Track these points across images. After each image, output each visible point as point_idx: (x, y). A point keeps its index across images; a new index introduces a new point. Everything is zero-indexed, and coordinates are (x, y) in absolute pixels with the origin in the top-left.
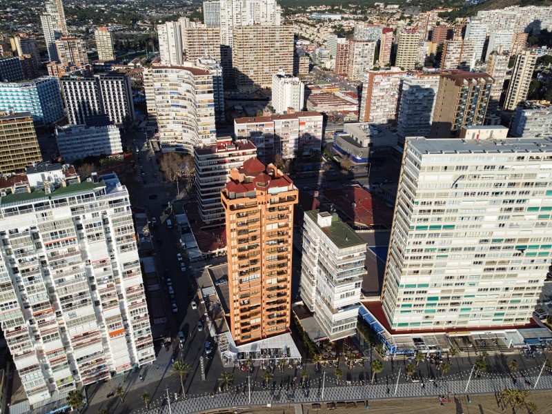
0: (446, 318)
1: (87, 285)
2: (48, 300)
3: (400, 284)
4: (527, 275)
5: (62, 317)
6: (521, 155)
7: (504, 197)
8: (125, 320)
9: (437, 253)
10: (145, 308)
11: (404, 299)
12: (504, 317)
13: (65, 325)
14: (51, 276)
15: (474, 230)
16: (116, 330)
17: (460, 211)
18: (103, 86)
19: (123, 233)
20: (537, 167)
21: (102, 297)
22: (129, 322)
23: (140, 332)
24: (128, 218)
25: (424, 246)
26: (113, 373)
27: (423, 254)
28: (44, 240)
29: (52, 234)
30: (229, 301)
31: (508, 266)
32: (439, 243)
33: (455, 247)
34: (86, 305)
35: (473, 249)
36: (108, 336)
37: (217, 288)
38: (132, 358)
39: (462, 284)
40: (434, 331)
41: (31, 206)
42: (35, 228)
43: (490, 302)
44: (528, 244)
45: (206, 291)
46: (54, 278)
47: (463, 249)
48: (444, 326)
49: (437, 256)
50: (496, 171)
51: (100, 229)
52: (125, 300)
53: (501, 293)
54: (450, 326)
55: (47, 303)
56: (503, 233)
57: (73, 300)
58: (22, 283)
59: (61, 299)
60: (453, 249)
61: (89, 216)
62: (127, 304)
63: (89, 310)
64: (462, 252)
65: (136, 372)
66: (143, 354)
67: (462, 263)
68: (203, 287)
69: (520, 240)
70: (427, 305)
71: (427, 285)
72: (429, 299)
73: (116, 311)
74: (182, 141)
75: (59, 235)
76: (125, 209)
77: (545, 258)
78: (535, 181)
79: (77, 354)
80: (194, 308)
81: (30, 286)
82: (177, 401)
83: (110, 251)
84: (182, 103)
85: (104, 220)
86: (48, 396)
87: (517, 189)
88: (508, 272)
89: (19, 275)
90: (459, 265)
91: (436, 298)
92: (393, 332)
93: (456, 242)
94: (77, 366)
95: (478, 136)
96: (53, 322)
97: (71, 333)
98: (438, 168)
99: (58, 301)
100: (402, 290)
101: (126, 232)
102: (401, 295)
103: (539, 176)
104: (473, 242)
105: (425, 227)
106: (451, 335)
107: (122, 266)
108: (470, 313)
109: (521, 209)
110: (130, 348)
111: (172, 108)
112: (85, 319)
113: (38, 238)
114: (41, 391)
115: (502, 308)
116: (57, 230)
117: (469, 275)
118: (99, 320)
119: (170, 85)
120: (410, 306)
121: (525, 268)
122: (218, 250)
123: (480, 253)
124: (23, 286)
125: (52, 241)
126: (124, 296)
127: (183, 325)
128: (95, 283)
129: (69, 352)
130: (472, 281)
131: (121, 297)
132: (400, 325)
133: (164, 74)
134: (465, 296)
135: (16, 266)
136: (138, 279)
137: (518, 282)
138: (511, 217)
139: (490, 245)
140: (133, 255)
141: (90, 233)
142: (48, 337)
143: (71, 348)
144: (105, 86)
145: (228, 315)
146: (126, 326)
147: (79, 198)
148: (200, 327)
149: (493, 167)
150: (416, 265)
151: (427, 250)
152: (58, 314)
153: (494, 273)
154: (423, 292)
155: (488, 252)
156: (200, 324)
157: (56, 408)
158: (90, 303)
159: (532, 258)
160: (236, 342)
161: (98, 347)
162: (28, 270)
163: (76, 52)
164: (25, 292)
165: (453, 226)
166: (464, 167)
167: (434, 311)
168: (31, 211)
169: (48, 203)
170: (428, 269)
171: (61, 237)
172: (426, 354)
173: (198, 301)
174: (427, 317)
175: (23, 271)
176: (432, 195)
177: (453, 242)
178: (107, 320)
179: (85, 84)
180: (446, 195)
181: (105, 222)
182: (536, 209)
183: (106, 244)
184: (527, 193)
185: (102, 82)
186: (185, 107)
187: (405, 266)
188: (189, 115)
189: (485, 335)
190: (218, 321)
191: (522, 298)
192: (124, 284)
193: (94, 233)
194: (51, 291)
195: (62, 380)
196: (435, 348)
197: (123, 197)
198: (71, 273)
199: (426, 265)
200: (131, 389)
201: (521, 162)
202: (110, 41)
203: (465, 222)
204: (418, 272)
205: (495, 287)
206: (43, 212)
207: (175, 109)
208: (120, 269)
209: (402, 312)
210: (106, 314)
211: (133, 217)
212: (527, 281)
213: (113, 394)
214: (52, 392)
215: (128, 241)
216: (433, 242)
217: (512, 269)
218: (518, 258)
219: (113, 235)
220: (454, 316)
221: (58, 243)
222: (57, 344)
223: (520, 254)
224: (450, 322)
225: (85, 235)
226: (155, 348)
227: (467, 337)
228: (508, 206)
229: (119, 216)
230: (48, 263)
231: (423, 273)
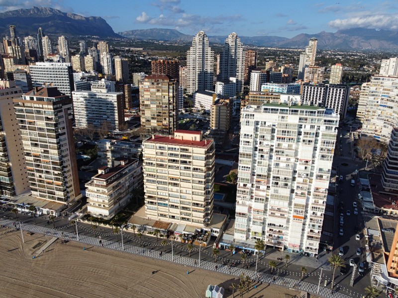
1: (291, 174)
2: (266, 174)
5: (270, 191)
8: (306, 212)
10: (323, 209)
13: (269, 197)
14: (273, 160)
16: (298, 215)
18: (329, 92)
19: (326, 146)
21: (298, 187)
22: (308, 215)
23: (313, 226)
24: (334, 136)
26: (285, 248)
28: (277, 134)
29: (283, 131)
34: (286, 188)
36: (292, 218)
38: (301, 244)
41: (278, 110)
42: (275, 126)
45: (371, 232)
51: (313, 137)
52: (311, 197)
55: (265, 176)
57: (279, 181)
59: (274, 177)
61: (308, 127)
62: (312, 200)
63: (286, 192)
65: (302, 255)
66: (310, 244)
68: (369, 228)
73: (302, 201)
75: (286, 133)
76: (334, 128)
79: (270, 220)
81: (260, 161)
83: (314, 157)
84: (389, 104)
85: (317, 133)
89: (257, 152)
94: (267, 229)
96: (263, 191)
97: (272, 203)
99: (271, 179)
101: (329, 146)
107: (318, 170)
110: (302, 235)
111: (380, 107)
112: (282, 198)
113: (274, 133)
116: (287, 130)
118: (290, 204)
119: (384, 90)
124: (256, 160)
125: (281, 136)
126: (312, 194)
128: (296, 176)
129: (265, 217)
131: (309, 193)
133: (381, 81)
135: (257, 146)
136: (325, 185)
140: (328, 165)
141: (305, 139)
142: (258, 199)
143: (268, 215)
144: (331, 91)
145: (387, 253)
146: (305, 218)
147: (306, 112)
148: (358, 252)
152: (268, 187)
156: (359, 250)
158: (289, 188)
160: (389, 273)
161: (283, 222)
162: (262, 150)
163: (316, 76)
164: (256, 165)
168: (276, 113)
169: (287, 110)
171: (288, 135)
173: (362, 236)
175: (260, 150)
178: (295, 205)
179: (318, 88)
181: (317, 135)
183: (312, 150)
190: (376, 255)
192: (315, 183)
193: (308, 139)
194: (269, 170)
195: (255, 233)
197: (335, 119)
198: (285, 162)
200: (294, 263)
202: (341, 73)
206: (283, 115)
207: (382, 108)
208: (316, 172)
210: (297, 200)
211: (338, 137)
214: (247, 238)
215: (328, 153)
219: (319, 146)
221: (285, 138)
222: (260, 206)
225: (301, 140)
226: (320, 244)
229: (328, 132)
230: (274, 151)
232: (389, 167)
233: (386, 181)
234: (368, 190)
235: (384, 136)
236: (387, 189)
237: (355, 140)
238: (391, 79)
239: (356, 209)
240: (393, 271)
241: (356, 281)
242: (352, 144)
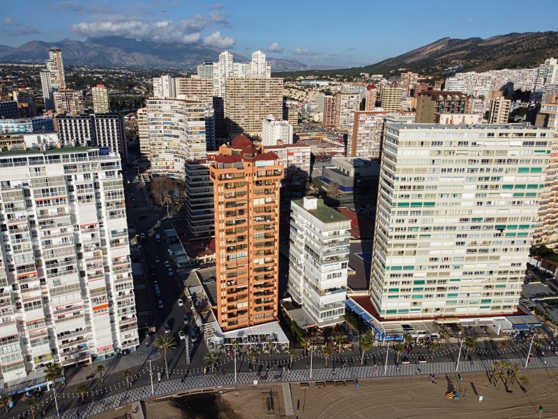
0: (433, 304)
1: (74, 251)
2: (34, 262)
3: (386, 266)
4: (509, 257)
5: (47, 286)
6: (491, 131)
7: (478, 174)
8: (110, 295)
9: (420, 233)
10: (131, 284)
11: (391, 283)
12: (491, 305)
13: (48, 295)
14: (39, 238)
15: (454, 207)
16: (100, 305)
17: (438, 188)
18: (98, 124)
19: (113, 198)
20: (506, 144)
21: (89, 266)
22: (114, 299)
23: (124, 310)
24: (119, 183)
25: (406, 224)
26: (94, 358)
27: (407, 233)
28: (35, 197)
29: (43, 191)
30: (216, 297)
31: (491, 247)
32: (422, 221)
33: (437, 226)
34: (72, 272)
35: (455, 228)
36: (91, 312)
37: (205, 287)
38: (115, 341)
39: (446, 267)
40: (422, 319)
41: (25, 159)
42: (27, 184)
43: (475, 287)
44: (507, 223)
45: (193, 290)
46: (42, 238)
47: (444, 229)
48: (433, 314)
49: (421, 236)
50: (470, 147)
51: (91, 191)
52: (111, 273)
53: (486, 276)
54: (438, 313)
55: (32, 266)
56: (482, 212)
57: (58, 265)
58: (9, 243)
59: (47, 263)
60: (435, 228)
61: (80, 177)
62: (113, 277)
63: (74, 278)
64: (444, 231)
65: (119, 356)
66: (126, 337)
67: (445, 244)
68: (190, 286)
69: (499, 219)
70: (415, 289)
71: (412, 268)
72: (416, 282)
73: (100, 283)
74: (173, 170)
75: (50, 193)
76: (116, 173)
77: (525, 239)
78: (506, 158)
79: (58, 328)
80: (181, 305)
81: (17, 244)
82: (160, 382)
83: (100, 217)
84: (174, 132)
85: (95, 184)
86: (24, 374)
87: (491, 166)
88: (490, 254)
89: (7, 233)
90: (442, 245)
91: (422, 282)
92: (382, 320)
93: (438, 221)
94: (58, 343)
95: (451, 121)
96: (36, 289)
97: (55, 302)
98: (415, 143)
99: (44, 266)
100: (388, 273)
101: (116, 198)
102: (388, 279)
103: (510, 153)
104: (454, 221)
105: (407, 204)
106: (440, 321)
107: (110, 233)
108: (458, 299)
109: (497, 186)
110: (113, 330)
111: (165, 138)
112: (70, 289)
113: (30, 195)
114: (17, 368)
115: (488, 294)
116: (49, 187)
117: (452, 257)
118: (84, 293)
119: (164, 115)
120: (397, 290)
121: (506, 250)
122: (206, 256)
123: (462, 233)
124: (9, 246)
125: (42, 198)
126: (110, 269)
127: (169, 318)
128: (82, 250)
129: (50, 326)
130: (457, 263)
131: (107, 269)
132: (389, 312)
133: (158, 105)
134: (451, 280)
135: (5, 222)
136: (124, 251)
137: (501, 265)
138: (488, 196)
139: (470, 224)
140: (121, 223)
141: (80, 195)
142: (30, 304)
143: (53, 322)
144: (100, 124)
145: (215, 307)
146: (111, 304)
147: (72, 156)
148: (186, 319)
149: (466, 143)
150: (400, 245)
151: (410, 229)
152: (43, 281)
153: (477, 255)
154: (409, 275)
155: (469, 232)
156: (186, 316)
157: (31, 386)
158: (76, 271)
159: (513, 239)
160: (222, 328)
161: (80, 323)
162: (16, 227)
163: (73, 104)
164: (11, 253)
165: (433, 204)
166: (439, 142)
167: (421, 297)
168: (25, 164)
169: (41, 158)
170: (412, 249)
171: (52, 195)
172: (416, 339)
173: (185, 299)
174: (415, 303)
175: (11, 228)
176: (411, 170)
177: (435, 220)
178: (92, 292)
179: (80, 121)
180: (424, 170)
181: (96, 186)
182: (510, 187)
183: (95, 208)
184: (501, 170)
185: (97, 120)
186: (178, 137)
187: (390, 245)
188: (181, 144)
189: (474, 323)
190: (205, 313)
191: (507, 283)
192: (111, 253)
193: (85, 194)
194: (37, 254)
195: (40, 357)
196: (424, 333)
197: (115, 161)
198: (59, 236)
199: (410, 245)
200: (111, 373)
201: (491, 139)
202: (106, 97)
203: (444, 199)
204: (403, 252)
205: (480, 270)
206: (37, 166)
207: (167, 138)
208: (108, 238)
209: (389, 297)
210: (91, 285)
211: (125, 182)
212: (509, 264)
213: (92, 376)
214: (28, 372)
215: (118, 207)
216: (416, 221)
217: (494, 250)
218: (498, 239)
219: (103, 200)
220: (441, 303)
221: (49, 201)
222: (38, 314)
223: (500, 234)
224: (438, 309)
225: (76, 198)
226: (139, 331)
227: (455, 324)
228: (484, 183)
229: (111, 179)
230: (37, 223)
231: (409, 253)
232: (192, 208)
233: (193, 224)
234: (177, 242)
235: (178, 172)
236: (196, 233)
237: (147, 183)
238: (168, 101)
239: (170, 269)
240: (225, 324)
241: (192, 356)
242: (145, 190)
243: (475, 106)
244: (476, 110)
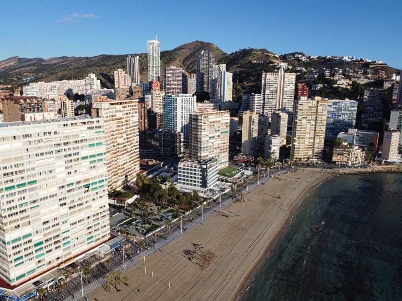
0: (53, 256)
3: (6, 242)
4: (97, 204)
6: (65, 123)
7: (63, 153)
9: (29, 206)
11: (14, 254)
12: (94, 239)
15: (52, 180)
17: (36, 169)
20: (77, 130)
25: (16, 203)
27: (18, 210)
31: (84, 201)
32: (29, 197)
33: (42, 197)
35: (56, 195)
39: (57, 225)
40: (48, 270)
43: (80, 231)
44: (90, 182)
47: (49, 197)
48: (55, 264)
49: (31, 208)
50: (53, 136)
53: (86, 221)
54: (60, 261)
56: (72, 178)
60: (41, 199)
64: (49, 199)
67: (52, 208)
69: (85, 181)
70: (36, 251)
71: (30, 235)
72: (36, 245)
77: (103, 189)
78: (79, 139)
87: (71, 146)
88: (85, 205)
90: (51, 210)
91: (41, 243)
92: (15, 287)
93: (42, 193)
95: (34, 118)
98: (8, 138)
100: (9, 247)
102: (10, 252)
103: (81, 135)
104: (54, 190)
105: (13, 187)
106: (62, 267)
108: (71, 245)
109: (78, 159)
115: (90, 233)
117: (59, 216)
120: (21, 257)
121: (94, 199)
123: (62, 197)
130: (64, 220)
132: (18, 278)
134: (63, 233)
137: (93, 210)
138: (74, 166)
139: (67, 189)
149: (49, 133)
150: (15, 221)
151: (21, 205)
153: (76, 209)
154: (29, 241)
155: (67, 195)
159: (96, 191)
165: (35, 181)
166: (28, 135)
167: (43, 254)
170: (26, 220)
172: (47, 288)
174: (39, 261)
176: (10, 160)
177: (40, 193)
180: (21, 158)
182: (86, 157)
184: (78, 148)
187: (6, 224)
189: (86, 256)
191: (100, 221)
196: (52, 281)
199: (24, 218)
201: (66, 128)
203: (43, 176)
204: (19, 226)
205: (81, 219)
209: (16, 266)
212: (98, 208)
216: (24, 198)
217: (87, 202)
218: (87, 194)
220: (59, 253)
223: (88, 191)
224: (59, 258)
227: (74, 263)
228: (69, 158)
231: (24, 225)
243: (50, 106)
244: (51, 109)
